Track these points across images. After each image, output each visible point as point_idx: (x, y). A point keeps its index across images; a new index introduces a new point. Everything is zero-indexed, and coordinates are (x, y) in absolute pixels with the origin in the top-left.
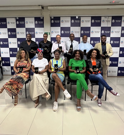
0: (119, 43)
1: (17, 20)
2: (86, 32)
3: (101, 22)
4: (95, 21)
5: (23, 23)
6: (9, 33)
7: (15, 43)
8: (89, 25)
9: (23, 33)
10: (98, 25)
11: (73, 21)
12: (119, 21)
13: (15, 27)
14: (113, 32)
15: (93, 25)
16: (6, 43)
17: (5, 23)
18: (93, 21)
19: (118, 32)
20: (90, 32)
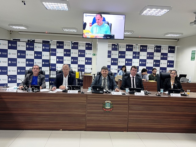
0: (146, 63)
1: (72, 44)
2: (122, 55)
3: (133, 48)
4: (129, 48)
5: (77, 46)
6: (65, 53)
7: (69, 60)
8: (124, 50)
9: (76, 53)
10: (131, 50)
11: (113, 47)
12: (145, 48)
13: (71, 49)
14: (141, 55)
15: (127, 50)
16: (62, 60)
17: (62, 45)
18: (127, 47)
19: (145, 56)
20: (125, 55)
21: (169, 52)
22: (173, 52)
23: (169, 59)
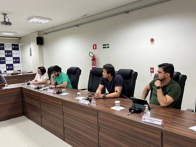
21: (13, 49)
22: (18, 49)
23: (14, 56)
